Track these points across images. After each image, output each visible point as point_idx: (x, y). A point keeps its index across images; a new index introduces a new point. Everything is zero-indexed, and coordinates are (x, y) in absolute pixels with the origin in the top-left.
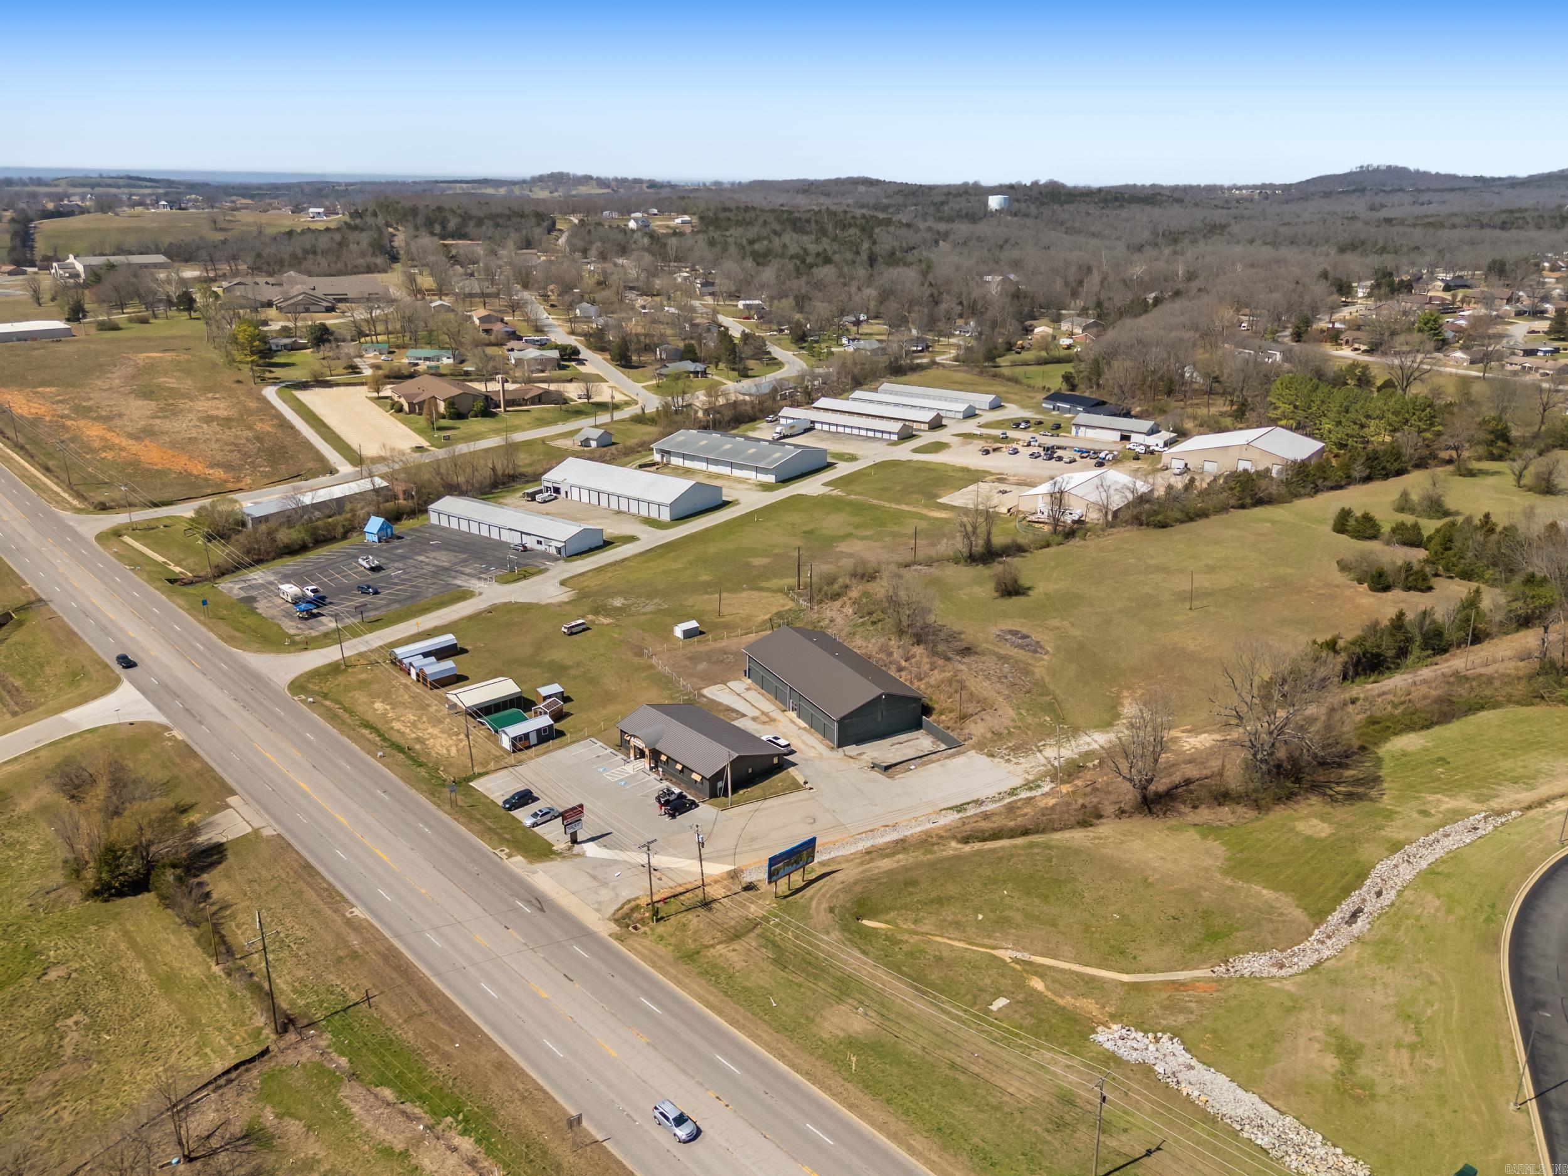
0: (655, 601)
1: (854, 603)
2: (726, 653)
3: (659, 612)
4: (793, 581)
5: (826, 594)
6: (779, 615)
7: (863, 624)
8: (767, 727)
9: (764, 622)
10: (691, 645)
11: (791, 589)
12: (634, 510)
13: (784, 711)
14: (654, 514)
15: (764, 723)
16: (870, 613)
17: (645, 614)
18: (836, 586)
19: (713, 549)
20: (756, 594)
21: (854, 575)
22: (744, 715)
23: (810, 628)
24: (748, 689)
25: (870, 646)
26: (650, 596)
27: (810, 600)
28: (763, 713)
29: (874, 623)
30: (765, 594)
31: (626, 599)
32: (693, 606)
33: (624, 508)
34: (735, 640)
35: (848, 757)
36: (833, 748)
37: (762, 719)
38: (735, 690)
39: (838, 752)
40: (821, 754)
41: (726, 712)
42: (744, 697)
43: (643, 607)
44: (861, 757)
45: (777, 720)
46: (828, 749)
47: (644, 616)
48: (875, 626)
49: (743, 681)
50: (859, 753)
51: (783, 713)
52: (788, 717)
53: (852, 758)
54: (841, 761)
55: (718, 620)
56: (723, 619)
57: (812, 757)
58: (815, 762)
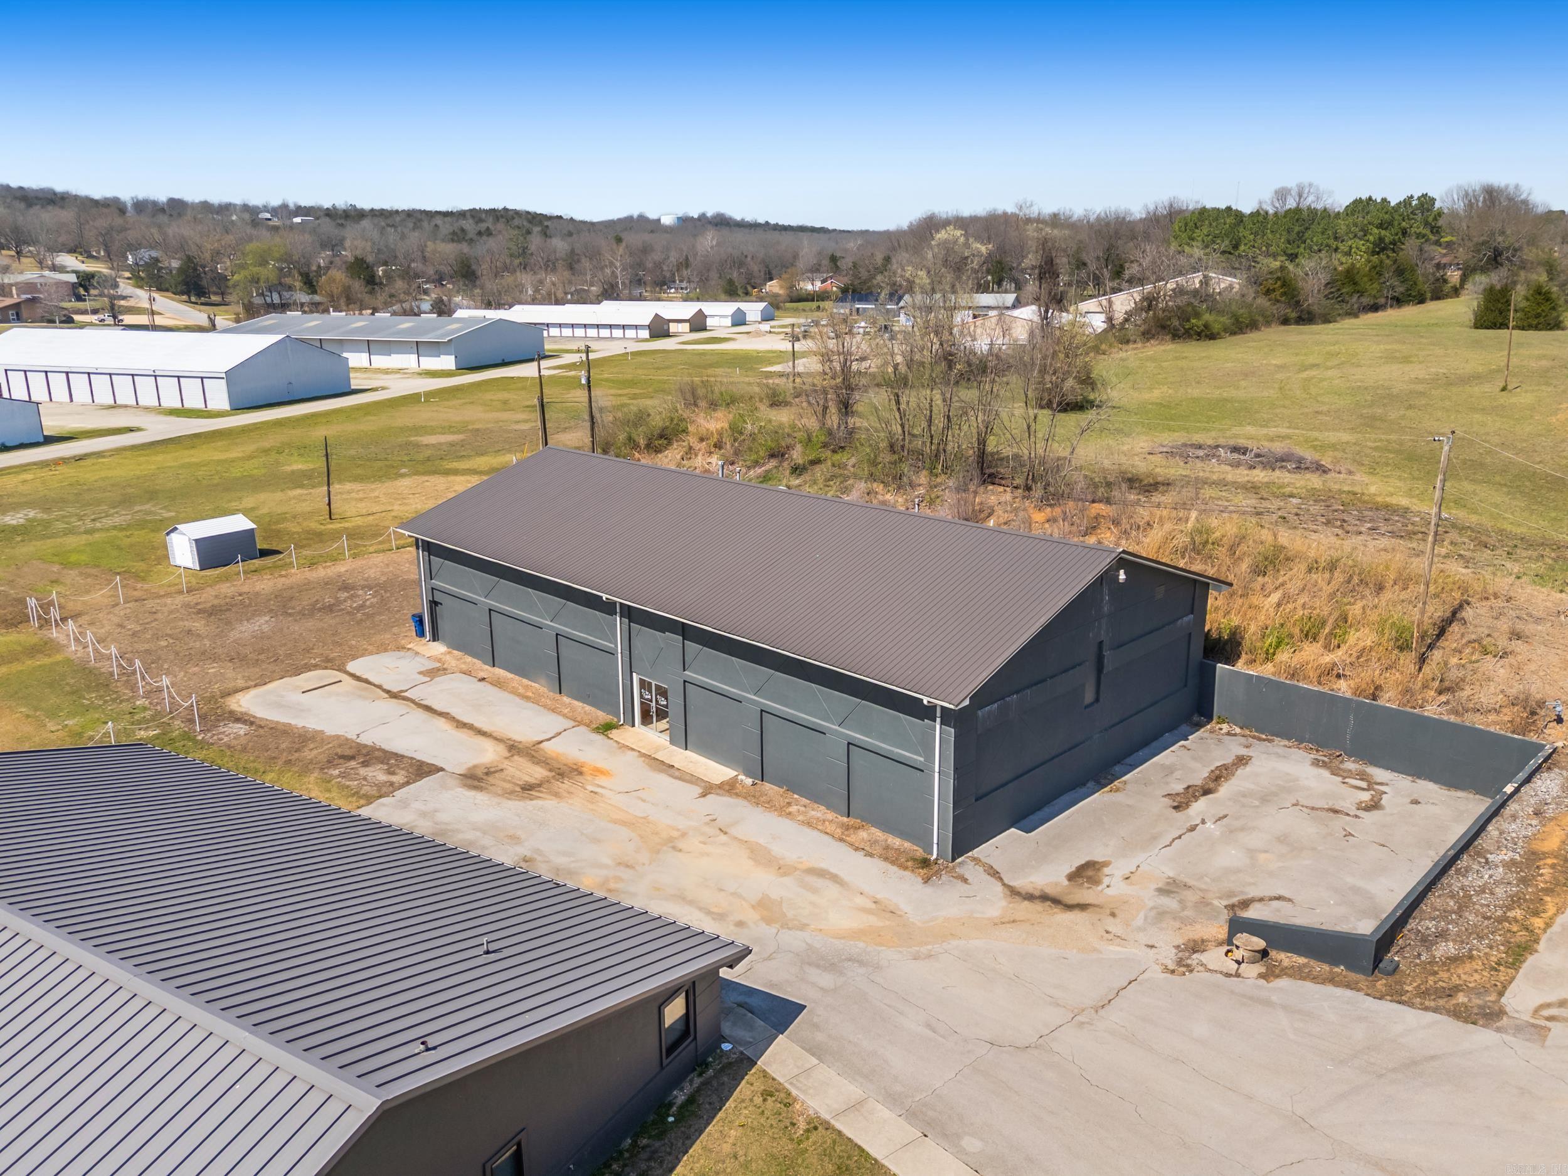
0: (138, 508)
1: (718, 445)
2: (347, 588)
5: (632, 441)
8: (545, 804)
10: (228, 579)
12: (146, 398)
13: (606, 729)
14: (194, 401)
15: (528, 789)
17: (90, 532)
19: (323, 432)
20: (436, 479)
21: (690, 401)
22: (422, 770)
24: (433, 673)
26: (125, 502)
28: (513, 748)
29: (798, 470)
31: (46, 511)
32: (254, 509)
34: (379, 560)
35: (1037, 901)
36: (925, 863)
37: (520, 779)
38: (376, 683)
39: (965, 881)
40: (892, 912)
41: (335, 766)
42: (421, 702)
43: (94, 520)
44: (1100, 888)
45: (584, 769)
46: (907, 873)
47: (85, 537)
48: (806, 477)
49: (409, 653)
50: (1073, 869)
51: (606, 735)
52: (633, 749)
53: (1060, 907)
54: (1014, 921)
55: (323, 527)
56: (342, 525)
57: (852, 943)
58: (878, 967)
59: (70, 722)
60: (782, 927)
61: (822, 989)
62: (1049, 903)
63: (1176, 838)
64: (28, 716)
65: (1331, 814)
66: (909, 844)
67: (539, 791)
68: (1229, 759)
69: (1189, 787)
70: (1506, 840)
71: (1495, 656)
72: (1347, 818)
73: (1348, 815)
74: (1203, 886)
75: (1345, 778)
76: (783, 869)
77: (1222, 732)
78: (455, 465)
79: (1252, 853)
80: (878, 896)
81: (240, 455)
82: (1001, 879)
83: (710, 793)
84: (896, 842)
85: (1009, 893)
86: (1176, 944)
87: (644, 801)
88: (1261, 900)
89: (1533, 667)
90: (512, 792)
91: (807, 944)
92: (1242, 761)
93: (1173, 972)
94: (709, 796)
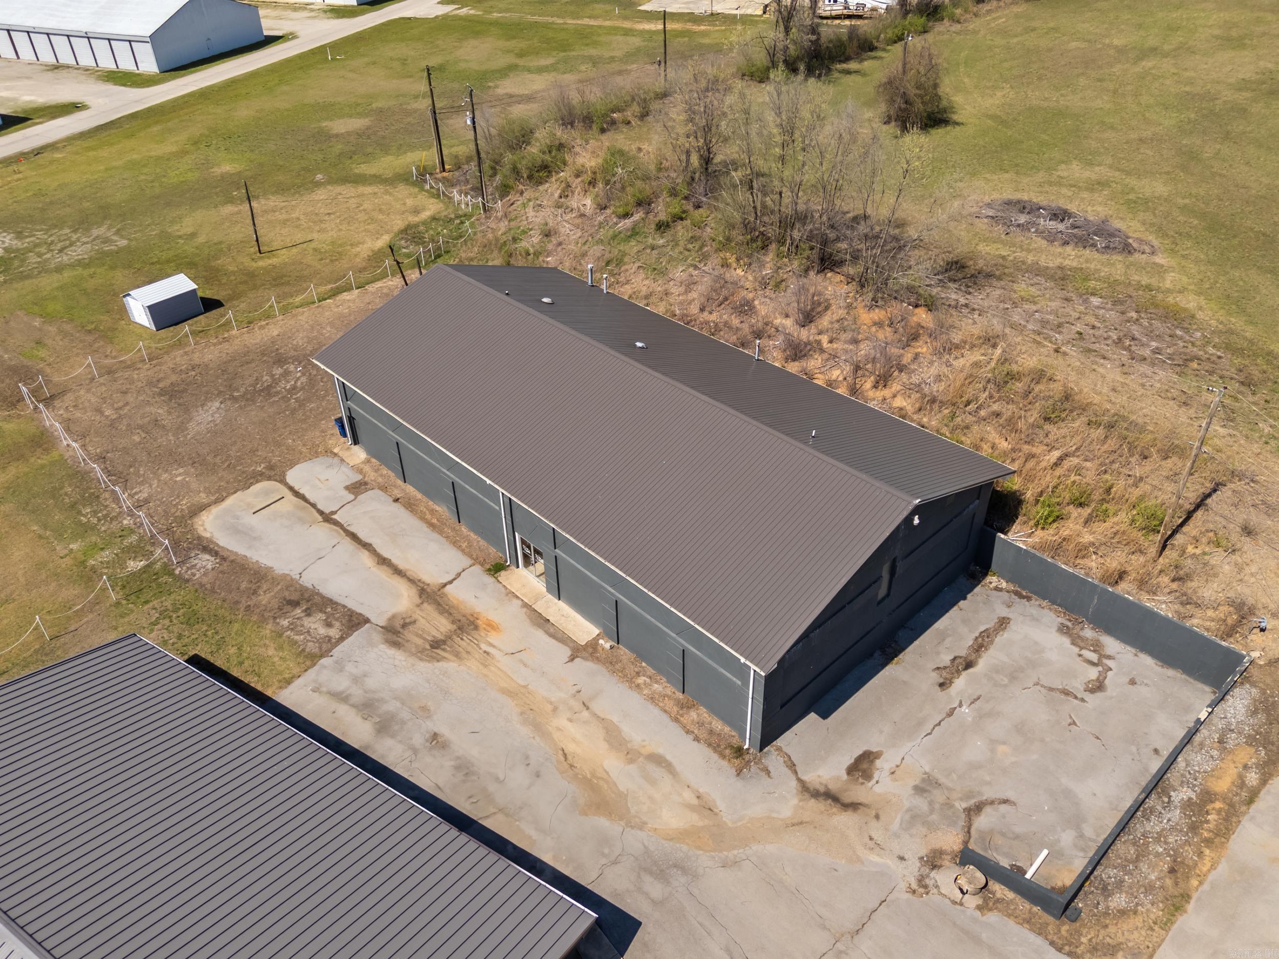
0: (95, 232)
1: (592, 183)
2: (280, 361)
3: (99, 259)
4: (429, 156)
5: (515, 171)
6: (411, 233)
7: (634, 232)
8: (449, 667)
9: (376, 257)
10: (180, 344)
11: (424, 172)
12: (86, 60)
13: (496, 569)
14: (126, 65)
15: (436, 646)
16: (644, 203)
17: (59, 269)
18: (533, 150)
19: (244, 112)
20: (347, 190)
21: (568, 121)
22: (353, 621)
23: (496, 260)
24: (357, 488)
25: (675, 290)
26: (84, 223)
27: (479, 190)
28: (423, 592)
29: (662, 227)
30: (368, 190)
31: (19, 235)
32: (193, 235)
33: (66, 58)
34: (305, 316)
35: (821, 799)
36: (739, 752)
37: (429, 634)
38: (312, 501)
39: (768, 773)
40: (710, 809)
41: (284, 615)
42: (348, 528)
43: (61, 251)
44: (870, 784)
45: (479, 622)
46: (724, 763)
47: (56, 276)
48: (668, 235)
49: (336, 460)
50: (852, 761)
51: (496, 578)
52: (517, 597)
53: (839, 805)
54: (801, 823)
55: (254, 265)
56: (270, 262)
57: (678, 845)
58: (695, 876)
59: (73, 546)
60: (626, 825)
61: (653, 901)
62: (830, 801)
63: (936, 725)
64: (40, 537)
65: (1063, 696)
66: (729, 729)
67: (444, 650)
68: (990, 624)
69: (955, 658)
70: (1190, 773)
71: (1226, 551)
72: (1076, 701)
73: (1076, 698)
74: (950, 785)
75: (1081, 649)
76: (631, 755)
77: (991, 586)
78: (364, 169)
79: (993, 743)
80: (701, 790)
81: (174, 149)
82: (796, 773)
83: (577, 657)
84: (718, 725)
85: (800, 789)
86: (920, 855)
87: (525, 665)
88: (992, 803)
89: (1254, 569)
90: (423, 651)
91: (644, 846)
92: (1003, 623)
93: (914, 892)
94: (577, 660)
